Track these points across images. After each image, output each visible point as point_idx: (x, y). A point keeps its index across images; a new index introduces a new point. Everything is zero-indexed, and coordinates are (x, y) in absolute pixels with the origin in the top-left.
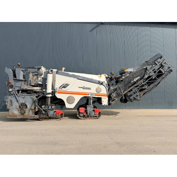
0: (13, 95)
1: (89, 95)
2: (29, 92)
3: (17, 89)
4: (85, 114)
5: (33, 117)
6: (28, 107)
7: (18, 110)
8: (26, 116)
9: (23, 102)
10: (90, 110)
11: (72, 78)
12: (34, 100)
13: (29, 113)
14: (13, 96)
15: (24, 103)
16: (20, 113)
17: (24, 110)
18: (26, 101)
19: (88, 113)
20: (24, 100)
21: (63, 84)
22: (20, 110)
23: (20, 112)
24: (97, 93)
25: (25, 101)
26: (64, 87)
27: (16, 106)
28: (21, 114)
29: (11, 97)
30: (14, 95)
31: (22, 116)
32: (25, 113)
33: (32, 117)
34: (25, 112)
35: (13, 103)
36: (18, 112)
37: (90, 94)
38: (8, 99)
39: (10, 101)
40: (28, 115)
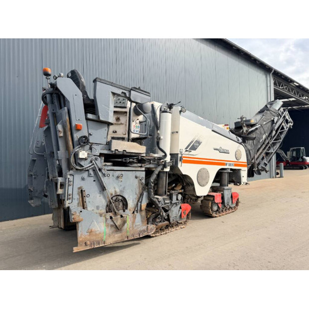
0: (88, 170)
1: (226, 164)
2: (128, 160)
3: (98, 150)
4: (220, 205)
5: (144, 231)
6: (131, 204)
7: (106, 219)
8: (127, 232)
9: (115, 191)
10: (228, 195)
11: (205, 127)
12: (142, 184)
13: (135, 223)
14: (89, 175)
15: (118, 194)
16: (112, 226)
17: (122, 216)
18: (124, 188)
19: (226, 202)
20: (120, 183)
21: (192, 142)
22: (111, 218)
23: (112, 223)
24: (236, 160)
25: (121, 188)
26: (194, 148)
27: (98, 208)
28: (113, 229)
29: (83, 179)
30: (91, 172)
31: (116, 235)
32: (126, 225)
33: (141, 231)
34: (124, 222)
35: (87, 200)
36: (107, 226)
37: (228, 162)
38: (70, 188)
39: (78, 194)
40: (133, 229)
